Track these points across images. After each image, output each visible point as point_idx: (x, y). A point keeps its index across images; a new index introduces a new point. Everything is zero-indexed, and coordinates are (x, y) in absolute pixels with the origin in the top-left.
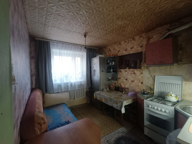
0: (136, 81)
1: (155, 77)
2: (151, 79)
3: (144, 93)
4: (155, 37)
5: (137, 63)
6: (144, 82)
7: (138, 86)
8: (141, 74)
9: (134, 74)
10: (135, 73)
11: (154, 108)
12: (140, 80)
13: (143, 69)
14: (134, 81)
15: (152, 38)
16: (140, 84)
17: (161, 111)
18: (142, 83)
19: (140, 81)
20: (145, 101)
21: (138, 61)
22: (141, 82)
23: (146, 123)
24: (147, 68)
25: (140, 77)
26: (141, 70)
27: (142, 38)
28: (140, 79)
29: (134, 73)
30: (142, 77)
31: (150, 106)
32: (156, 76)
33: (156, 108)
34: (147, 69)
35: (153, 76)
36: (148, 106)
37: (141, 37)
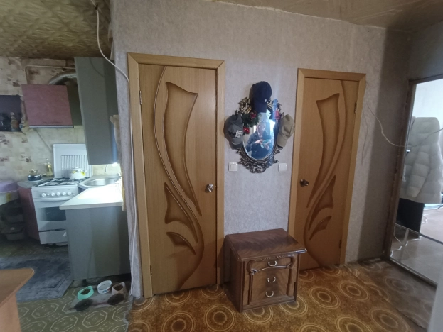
0: (12, 159)
1: (52, 146)
2: (47, 151)
3: (33, 178)
4: (42, 72)
5: (10, 120)
6: (32, 159)
7: (20, 168)
8: (23, 142)
9: (6, 144)
10: (8, 142)
11: (50, 196)
12: (23, 155)
13: (26, 133)
14: (6, 159)
15: (37, 73)
16: (24, 163)
17: (61, 195)
18: (28, 161)
19: (23, 157)
20: (34, 189)
21: (13, 114)
22: (25, 159)
23: (41, 224)
24: (35, 130)
25: (22, 150)
26: (20, 133)
27: (13, 67)
28: (23, 153)
29: (5, 141)
30: (27, 149)
31: (44, 195)
32: (54, 145)
33: (53, 194)
34: (35, 133)
35: (49, 145)
36: (41, 196)
37: (10, 63)
